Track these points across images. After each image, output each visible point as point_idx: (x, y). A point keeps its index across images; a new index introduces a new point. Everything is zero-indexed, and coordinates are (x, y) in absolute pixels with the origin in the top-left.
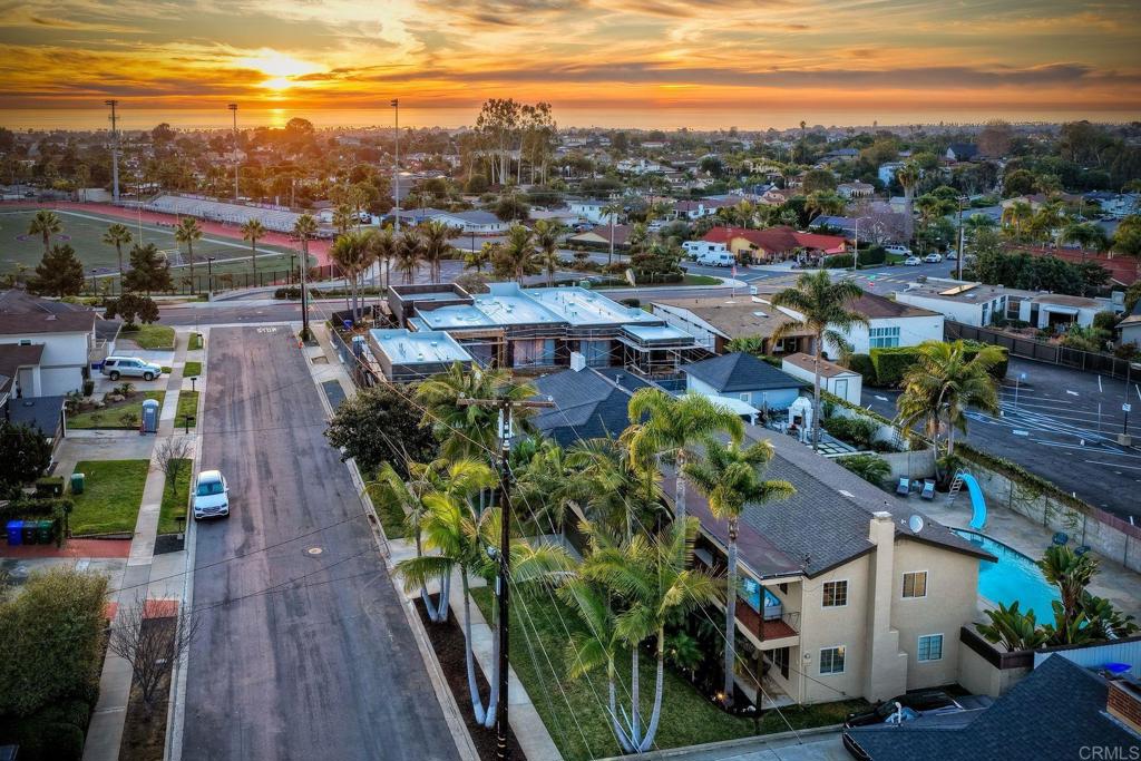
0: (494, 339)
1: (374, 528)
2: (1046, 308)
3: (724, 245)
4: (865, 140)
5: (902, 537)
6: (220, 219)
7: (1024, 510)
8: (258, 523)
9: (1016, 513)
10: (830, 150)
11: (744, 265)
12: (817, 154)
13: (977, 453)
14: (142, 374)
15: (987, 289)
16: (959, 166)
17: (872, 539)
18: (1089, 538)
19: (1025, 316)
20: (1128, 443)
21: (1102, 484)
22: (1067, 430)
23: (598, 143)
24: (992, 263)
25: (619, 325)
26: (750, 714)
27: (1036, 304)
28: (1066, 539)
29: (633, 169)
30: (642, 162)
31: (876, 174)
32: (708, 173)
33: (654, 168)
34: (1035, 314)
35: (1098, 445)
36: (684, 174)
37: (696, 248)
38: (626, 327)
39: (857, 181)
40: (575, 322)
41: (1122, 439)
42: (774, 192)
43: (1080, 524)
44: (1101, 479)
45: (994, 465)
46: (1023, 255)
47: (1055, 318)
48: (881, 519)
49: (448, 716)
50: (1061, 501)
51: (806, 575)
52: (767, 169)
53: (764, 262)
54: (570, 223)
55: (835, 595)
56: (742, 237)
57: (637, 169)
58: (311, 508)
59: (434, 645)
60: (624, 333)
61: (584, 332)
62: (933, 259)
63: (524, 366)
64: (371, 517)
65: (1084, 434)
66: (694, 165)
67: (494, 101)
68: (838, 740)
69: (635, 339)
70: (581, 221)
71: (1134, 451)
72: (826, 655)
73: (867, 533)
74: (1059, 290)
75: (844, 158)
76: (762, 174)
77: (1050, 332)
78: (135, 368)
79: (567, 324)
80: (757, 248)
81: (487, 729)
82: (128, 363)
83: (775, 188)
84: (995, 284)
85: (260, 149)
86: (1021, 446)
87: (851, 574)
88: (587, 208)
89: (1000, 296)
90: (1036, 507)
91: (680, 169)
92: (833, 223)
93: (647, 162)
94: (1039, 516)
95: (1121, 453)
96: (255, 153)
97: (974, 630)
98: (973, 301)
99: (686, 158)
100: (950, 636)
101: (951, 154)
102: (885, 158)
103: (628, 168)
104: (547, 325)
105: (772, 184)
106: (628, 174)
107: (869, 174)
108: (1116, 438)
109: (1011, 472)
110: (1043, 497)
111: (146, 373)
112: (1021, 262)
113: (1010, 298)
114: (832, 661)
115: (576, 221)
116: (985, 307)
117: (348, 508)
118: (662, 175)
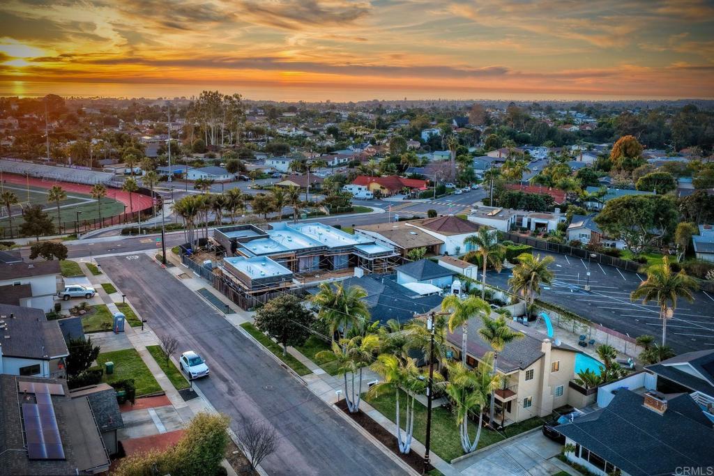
0: (289, 258)
1: (288, 371)
2: (534, 220)
3: (366, 187)
4: (411, 114)
5: (554, 348)
6: (38, 175)
7: (564, 326)
8: (227, 375)
9: (561, 328)
10: (394, 121)
11: (378, 198)
12: (388, 123)
13: (543, 303)
14: (84, 295)
15: (506, 211)
16: (461, 131)
17: (543, 350)
18: (592, 336)
19: (525, 225)
20: (589, 290)
21: (586, 310)
22: (564, 285)
23: (257, 113)
24: (506, 198)
25: (353, 246)
26: (500, 430)
27: (530, 218)
28: (585, 338)
29: (289, 133)
30: (294, 129)
31: (420, 136)
32: (332, 135)
33: (301, 132)
34: (529, 224)
35: (578, 292)
36: (318, 136)
37: (351, 189)
38: (356, 246)
39: (411, 140)
40: (331, 246)
41: (587, 288)
42: (370, 147)
43: (589, 330)
44: (585, 307)
45: (551, 307)
46: (520, 193)
47: (538, 225)
48: (546, 342)
49: (385, 452)
50: (580, 321)
51: (521, 369)
52: (363, 132)
53: (388, 196)
54: (267, 171)
55: (530, 375)
56: (375, 182)
57: (291, 134)
58: (248, 365)
59: (358, 423)
60: (357, 250)
61: (336, 251)
62: (467, 190)
63: (304, 271)
64: (283, 366)
65: (572, 287)
66: (322, 130)
67: (206, 92)
68: (541, 433)
69: (363, 253)
70: (272, 170)
71: (591, 293)
72: (526, 400)
73: (541, 348)
74: (537, 210)
75: (402, 125)
76: (361, 136)
77: (537, 233)
78: (80, 292)
79: (326, 247)
80: (384, 188)
81: (407, 455)
82: (75, 289)
83: (370, 145)
84: (509, 208)
85: (26, 116)
86: (550, 295)
87: (535, 367)
88: (275, 162)
89: (514, 214)
90: (569, 324)
91: (315, 133)
92: (417, 171)
93: (296, 129)
94: (571, 328)
95: (588, 295)
96: (23, 119)
97: (574, 382)
98: (502, 218)
99: (317, 126)
100: (566, 386)
101: (455, 123)
102: (425, 126)
103: (286, 133)
104: (316, 248)
105: (368, 142)
106: (286, 136)
107: (417, 135)
108: (584, 287)
109: (559, 310)
110: (573, 320)
111: (87, 294)
112: (519, 197)
113: (517, 216)
114: (527, 403)
115: (270, 171)
116: (509, 221)
117: (268, 362)
118: (306, 137)
